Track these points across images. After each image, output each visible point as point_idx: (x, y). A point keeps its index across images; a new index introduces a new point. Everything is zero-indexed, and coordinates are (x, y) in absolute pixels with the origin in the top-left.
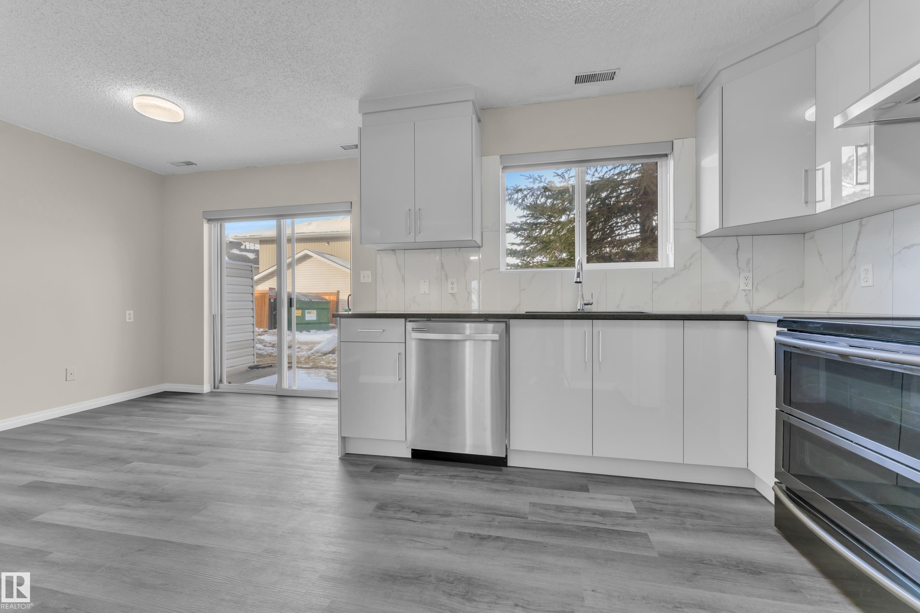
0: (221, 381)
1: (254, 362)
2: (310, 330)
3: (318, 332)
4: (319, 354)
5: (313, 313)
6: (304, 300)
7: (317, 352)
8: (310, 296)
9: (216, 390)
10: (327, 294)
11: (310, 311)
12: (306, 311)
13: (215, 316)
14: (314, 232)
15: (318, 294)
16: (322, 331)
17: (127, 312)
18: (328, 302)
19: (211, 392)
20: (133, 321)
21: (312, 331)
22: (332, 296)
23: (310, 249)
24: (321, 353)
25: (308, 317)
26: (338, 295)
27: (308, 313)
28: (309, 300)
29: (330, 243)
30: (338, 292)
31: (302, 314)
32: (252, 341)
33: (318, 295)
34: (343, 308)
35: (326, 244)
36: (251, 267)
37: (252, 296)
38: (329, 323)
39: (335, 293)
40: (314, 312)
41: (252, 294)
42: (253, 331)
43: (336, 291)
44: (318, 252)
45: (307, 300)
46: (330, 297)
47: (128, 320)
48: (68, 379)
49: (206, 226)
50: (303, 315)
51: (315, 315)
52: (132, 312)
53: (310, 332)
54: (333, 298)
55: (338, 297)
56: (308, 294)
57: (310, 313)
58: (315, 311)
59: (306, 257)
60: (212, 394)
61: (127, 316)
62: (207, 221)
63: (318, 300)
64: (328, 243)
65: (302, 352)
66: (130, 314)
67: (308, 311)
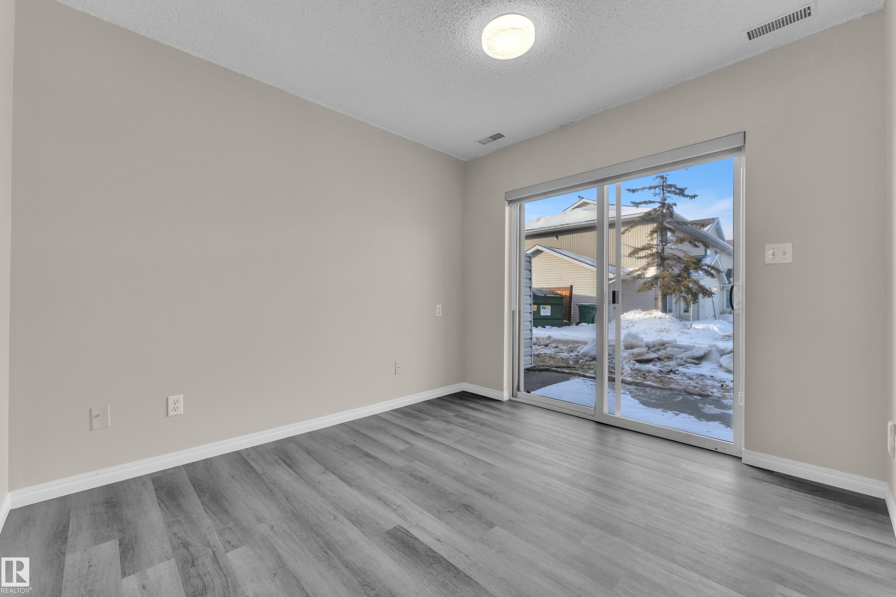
0: (518, 389)
1: (531, 364)
2: (545, 326)
3: (553, 328)
4: (587, 358)
5: (548, 309)
6: (539, 295)
7: (584, 355)
8: (544, 291)
9: (515, 399)
10: (559, 289)
11: (545, 306)
12: (541, 306)
13: (514, 312)
14: (543, 228)
15: (550, 289)
16: (557, 327)
17: (438, 306)
18: (562, 297)
19: (510, 400)
20: (441, 315)
21: (547, 327)
22: (564, 291)
23: (542, 245)
24: (589, 357)
25: (542, 312)
26: (571, 290)
27: (543, 309)
28: (544, 295)
29: (559, 237)
30: (572, 287)
31: (537, 309)
32: (529, 340)
33: (551, 291)
34: (577, 303)
35: (555, 238)
36: (529, 257)
37: (530, 290)
38: (563, 319)
39: (568, 288)
40: (548, 307)
41: (530, 288)
42: (531, 329)
43: (569, 286)
44: (548, 247)
45: (542, 295)
46: (562, 292)
47: (438, 315)
48: (396, 373)
49: (507, 208)
50: (539, 309)
51: (550, 311)
52: (440, 306)
53: (545, 328)
54: (566, 293)
55: (571, 293)
56: (541, 289)
57: (545, 309)
58: (550, 307)
59: (538, 252)
60: (513, 403)
61: (438, 311)
62: (508, 203)
63: (553, 296)
64: (557, 237)
65: (563, 353)
66: (439, 308)
67: (543, 306)
